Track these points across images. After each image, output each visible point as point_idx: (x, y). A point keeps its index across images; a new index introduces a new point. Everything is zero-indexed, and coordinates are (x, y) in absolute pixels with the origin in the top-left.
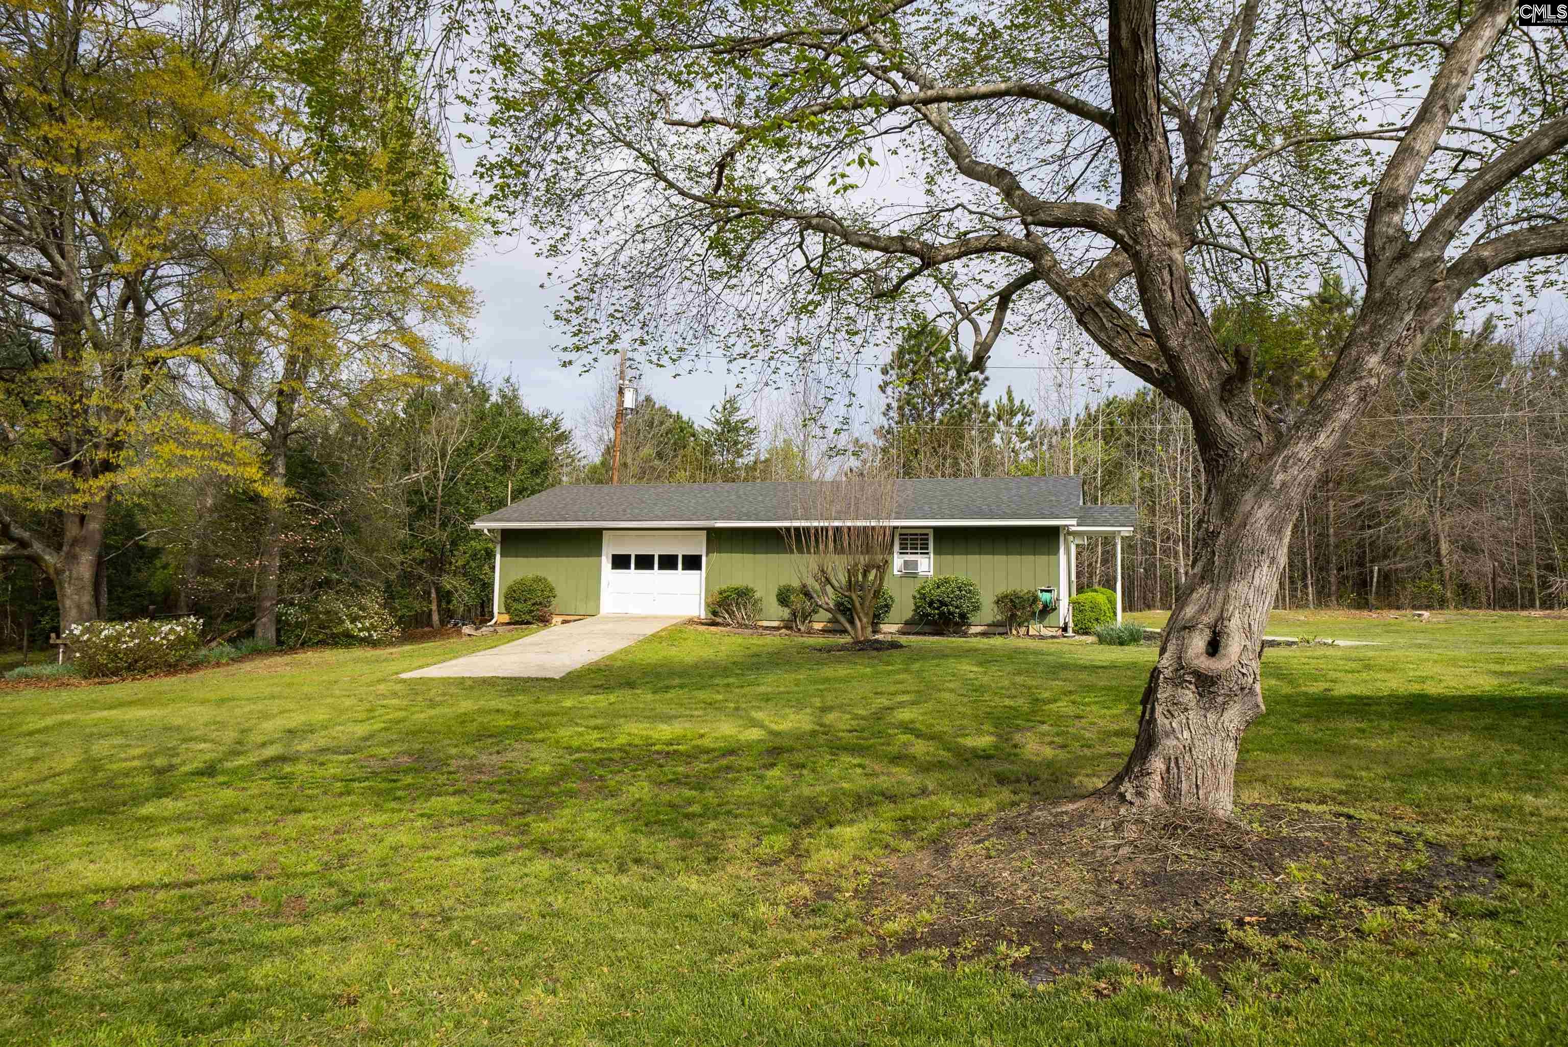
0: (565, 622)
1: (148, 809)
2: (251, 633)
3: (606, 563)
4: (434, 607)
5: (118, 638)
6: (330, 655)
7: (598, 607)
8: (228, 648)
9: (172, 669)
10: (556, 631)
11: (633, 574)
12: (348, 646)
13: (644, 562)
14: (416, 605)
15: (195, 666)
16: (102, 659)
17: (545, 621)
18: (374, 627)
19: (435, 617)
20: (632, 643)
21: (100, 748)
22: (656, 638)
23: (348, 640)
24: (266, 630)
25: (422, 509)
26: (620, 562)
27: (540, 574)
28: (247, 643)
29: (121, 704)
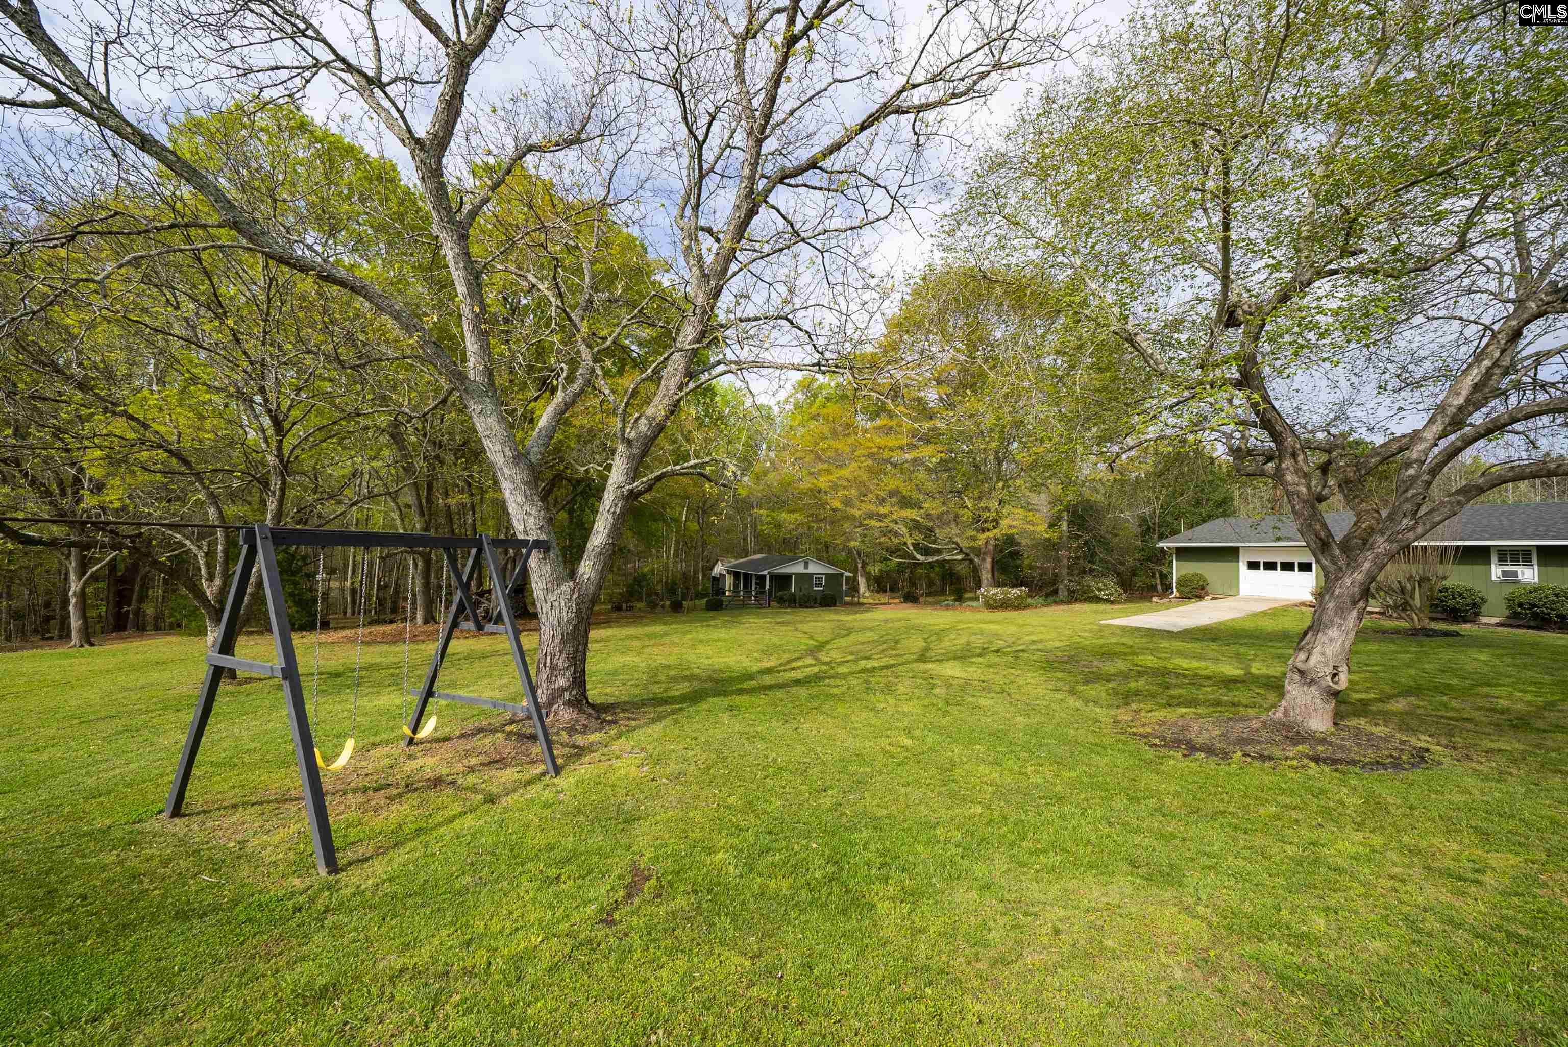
0: (1213, 599)
1: (974, 660)
2: (1055, 592)
3: (1243, 566)
4: (1158, 582)
5: (996, 594)
6: (1087, 607)
7: (1238, 591)
8: (1041, 600)
9: (1017, 608)
10: (1206, 603)
11: (1262, 573)
12: (1097, 603)
13: (1270, 566)
14: (1148, 581)
15: (1026, 607)
16: (991, 602)
17: (1200, 598)
18: (1112, 595)
19: (1159, 587)
20: (1241, 615)
21: (973, 638)
22: (1264, 613)
23: (1098, 600)
24: (1063, 594)
25: (1149, 528)
26: (1253, 565)
27: (1199, 572)
28: (1051, 599)
29: (991, 622)
